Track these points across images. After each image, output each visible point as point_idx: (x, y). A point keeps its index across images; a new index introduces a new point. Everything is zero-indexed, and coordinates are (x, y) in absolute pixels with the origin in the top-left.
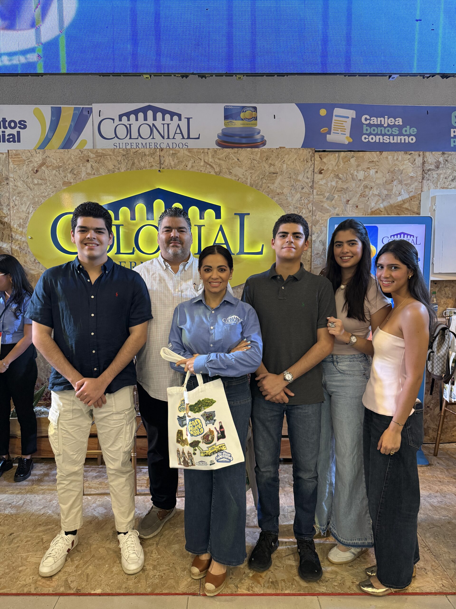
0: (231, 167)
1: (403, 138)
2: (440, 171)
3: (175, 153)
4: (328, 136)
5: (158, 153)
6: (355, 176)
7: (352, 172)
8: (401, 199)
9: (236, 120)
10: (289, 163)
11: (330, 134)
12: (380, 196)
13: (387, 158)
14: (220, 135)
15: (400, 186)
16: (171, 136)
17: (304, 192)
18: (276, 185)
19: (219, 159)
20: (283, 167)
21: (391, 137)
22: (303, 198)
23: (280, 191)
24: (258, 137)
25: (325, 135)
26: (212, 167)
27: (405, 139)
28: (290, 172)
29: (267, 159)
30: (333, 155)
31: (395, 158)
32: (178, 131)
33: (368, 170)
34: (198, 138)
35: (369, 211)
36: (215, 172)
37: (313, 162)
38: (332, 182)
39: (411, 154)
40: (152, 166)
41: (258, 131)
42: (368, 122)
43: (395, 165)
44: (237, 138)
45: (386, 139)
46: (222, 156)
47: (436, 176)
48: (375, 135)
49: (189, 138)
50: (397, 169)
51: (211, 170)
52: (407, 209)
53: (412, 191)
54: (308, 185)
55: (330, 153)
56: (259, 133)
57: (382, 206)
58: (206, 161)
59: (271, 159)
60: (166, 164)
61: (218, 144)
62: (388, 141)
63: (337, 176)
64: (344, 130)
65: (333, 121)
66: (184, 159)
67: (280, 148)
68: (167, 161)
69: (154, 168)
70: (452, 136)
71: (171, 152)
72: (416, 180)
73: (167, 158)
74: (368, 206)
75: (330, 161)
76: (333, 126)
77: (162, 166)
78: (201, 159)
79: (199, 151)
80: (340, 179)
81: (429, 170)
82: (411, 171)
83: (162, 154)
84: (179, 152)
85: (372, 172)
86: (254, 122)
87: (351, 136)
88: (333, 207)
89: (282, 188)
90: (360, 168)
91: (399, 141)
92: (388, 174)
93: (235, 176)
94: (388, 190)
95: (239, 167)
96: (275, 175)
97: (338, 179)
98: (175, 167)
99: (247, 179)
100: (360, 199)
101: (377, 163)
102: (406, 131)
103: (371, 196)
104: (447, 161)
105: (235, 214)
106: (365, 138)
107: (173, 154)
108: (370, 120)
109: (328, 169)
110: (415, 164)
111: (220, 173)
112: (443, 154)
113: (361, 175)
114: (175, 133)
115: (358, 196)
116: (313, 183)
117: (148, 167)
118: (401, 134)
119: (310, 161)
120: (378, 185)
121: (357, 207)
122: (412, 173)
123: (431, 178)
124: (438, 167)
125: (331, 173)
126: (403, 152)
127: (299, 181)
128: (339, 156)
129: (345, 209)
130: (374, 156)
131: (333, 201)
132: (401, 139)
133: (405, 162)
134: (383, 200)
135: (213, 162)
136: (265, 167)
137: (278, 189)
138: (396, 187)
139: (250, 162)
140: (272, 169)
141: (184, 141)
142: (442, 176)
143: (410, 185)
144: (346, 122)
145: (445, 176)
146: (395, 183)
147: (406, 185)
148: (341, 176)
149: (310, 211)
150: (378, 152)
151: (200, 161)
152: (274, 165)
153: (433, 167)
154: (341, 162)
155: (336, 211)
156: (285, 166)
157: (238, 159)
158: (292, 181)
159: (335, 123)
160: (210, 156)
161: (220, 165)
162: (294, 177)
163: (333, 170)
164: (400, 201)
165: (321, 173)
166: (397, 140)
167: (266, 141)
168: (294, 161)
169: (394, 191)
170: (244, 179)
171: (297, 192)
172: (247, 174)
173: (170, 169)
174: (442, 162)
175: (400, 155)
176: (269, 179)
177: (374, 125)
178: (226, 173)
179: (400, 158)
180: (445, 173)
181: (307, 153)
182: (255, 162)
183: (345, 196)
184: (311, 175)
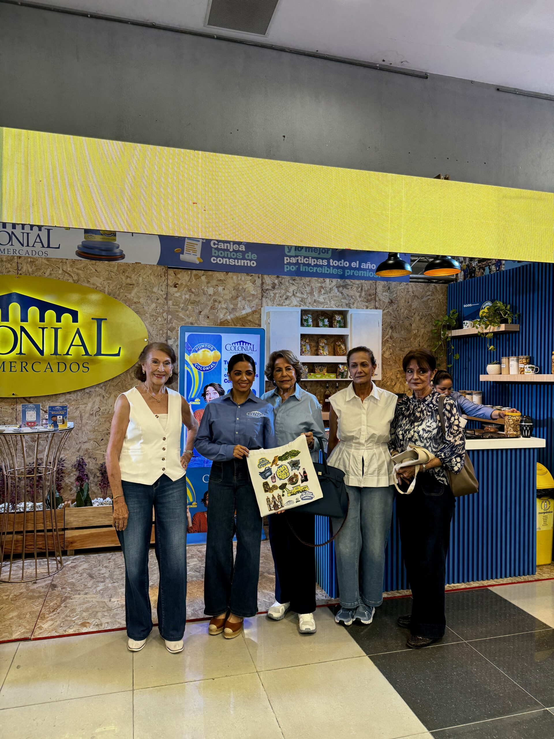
0: (89, 277)
1: (245, 261)
2: (276, 291)
3: (33, 261)
4: (181, 255)
5: (16, 260)
6: (206, 292)
7: (203, 287)
8: (245, 313)
9: (96, 234)
10: (144, 277)
11: (183, 254)
12: (227, 309)
13: (232, 278)
14: (80, 246)
15: (243, 302)
16: (31, 244)
17: (159, 302)
18: (133, 295)
19: (77, 269)
20: (139, 279)
21: (236, 261)
22: (158, 308)
23: (137, 300)
24: (117, 251)
25: (178, 255)
26: (70, 275)
27: (247, 263)
28: (146, 284)
29: (124, 272)
30: (186, 272)
31: (239, 279)
32: (38, 240)
33: (217, 287)
34: (59, 248)
35: (219, 321)
36: (73, 280)
37: (166, 277)
38: (185, 295)
39: (252, 275)
40: (9, 271)
41: (117, 246)
42: (216, 246)
43: (239, 284)
44: (97, 250)
45: (232, 262)
46: (80, 266)
47: (272, 295)
48: (223, 258)
49: (49, 246)
50: (241, 287)
51: (69, 278)
52: (250, 321)
53: (254, 306)
54: (162, 297)
55: (183, 270)
56: (118, 247)
57: (229, 318)
58: (64, 270)
59: (127, 272)
60: (24, 270)
61: (79, 254)
62: (233, 264)
63: (190, 290)
64: (195, 251)
65: (186, 243)
66: (42, 267)
67: (136, 263)
68: (25, 268)
69: (10, 273)
70: (285, 263)
71: (29, 260)
72: (257, 298)
73: (25, 265)
74: (218, 317)
75: (183, 277)
76: (185, 248)
77: (20, 272)
78: (59, 268)
79: (57, 260)
80: (193, 293)
81: (267, 290)
82: (252, 289)
83: (20, 261)
84: (37, 260)
85: (220, 289)
86: (113, 237)
87: (201, 257)
88: (187, 316)
89: (139, 298)
90: (209, 285)
91: (242, 264)
92: (233, 291)
93: (93, 284)
94: (234, 305)
95: (97, 277)
96: (132, 286)
97: (191, 293)
98: (33, 274)
99: (105, 288)
100: (211, 311)
101: (224, 281)
102: (248, 256)
103: (220, 309)
104: (281, 283)
105: (93, 319)
106: (214, 260)
107: (31, 261)
108: (218, 245)
109: (182, 284)
110: (256, 284)
111: (78, 281)
112: (278, 277)
113: (211, 291)
114: (35, 242)
115: (209, 308)
116: (167, 295)
117: (4, 272)
118: (243, 258)
119: (163, 276)
120: (226, 300)
121: (208, 317)
122: (253, 292)
123: (269, 297)
124: (274, 288)
125: (185, 287)
126: (245, 274)
127: (155, 293)
128: (191, 274)
129: (198, 319)
130: (220, 275)
131: (187, 312)
132: (244, 262)
133: (247, 282)
134: (230, 313)
135: (71, 271)
136: (122, 279)
137: (135, 299)
138: (240, 303)
139: (107, 273)
140: (128, 281)
141: (44, 250)
142: (277, 295)
143: (252, 302)
144: (197, 245)
145: (280, 295)
146: (240, 299)
147: (249, 301)
148: (193, 290)
149: (165, 319)
150: (224, 273)
151: (58, 269)
152: (130, 278)
153: (270, 287)
154: (194, 279)
155: (191, 320)
156: (141, 279)
157: (96, 270)
158: (148, 292)
159: (187, 245)
160: (69, 266)
161: (78, 274)
162: (150, 289)
163: (186, 285)
164: (245, 314)
165: (175, 287)
166: (241, 263)
167: (124, 255)
168: (150, 276)
169: (239, 305)
170: (102, 288)
171: (153, 302)
172: (105, 284)
173: (28, 275)
174: (277, 284)
175: (243, 277)
176: (126, 289)
177: (221, 249)
178: (84, 281)
179: (243, 279)
180: (280, 293)
181: (161, 269)
182: (113, 274)
183: (197, 307)
184: (165, 288)
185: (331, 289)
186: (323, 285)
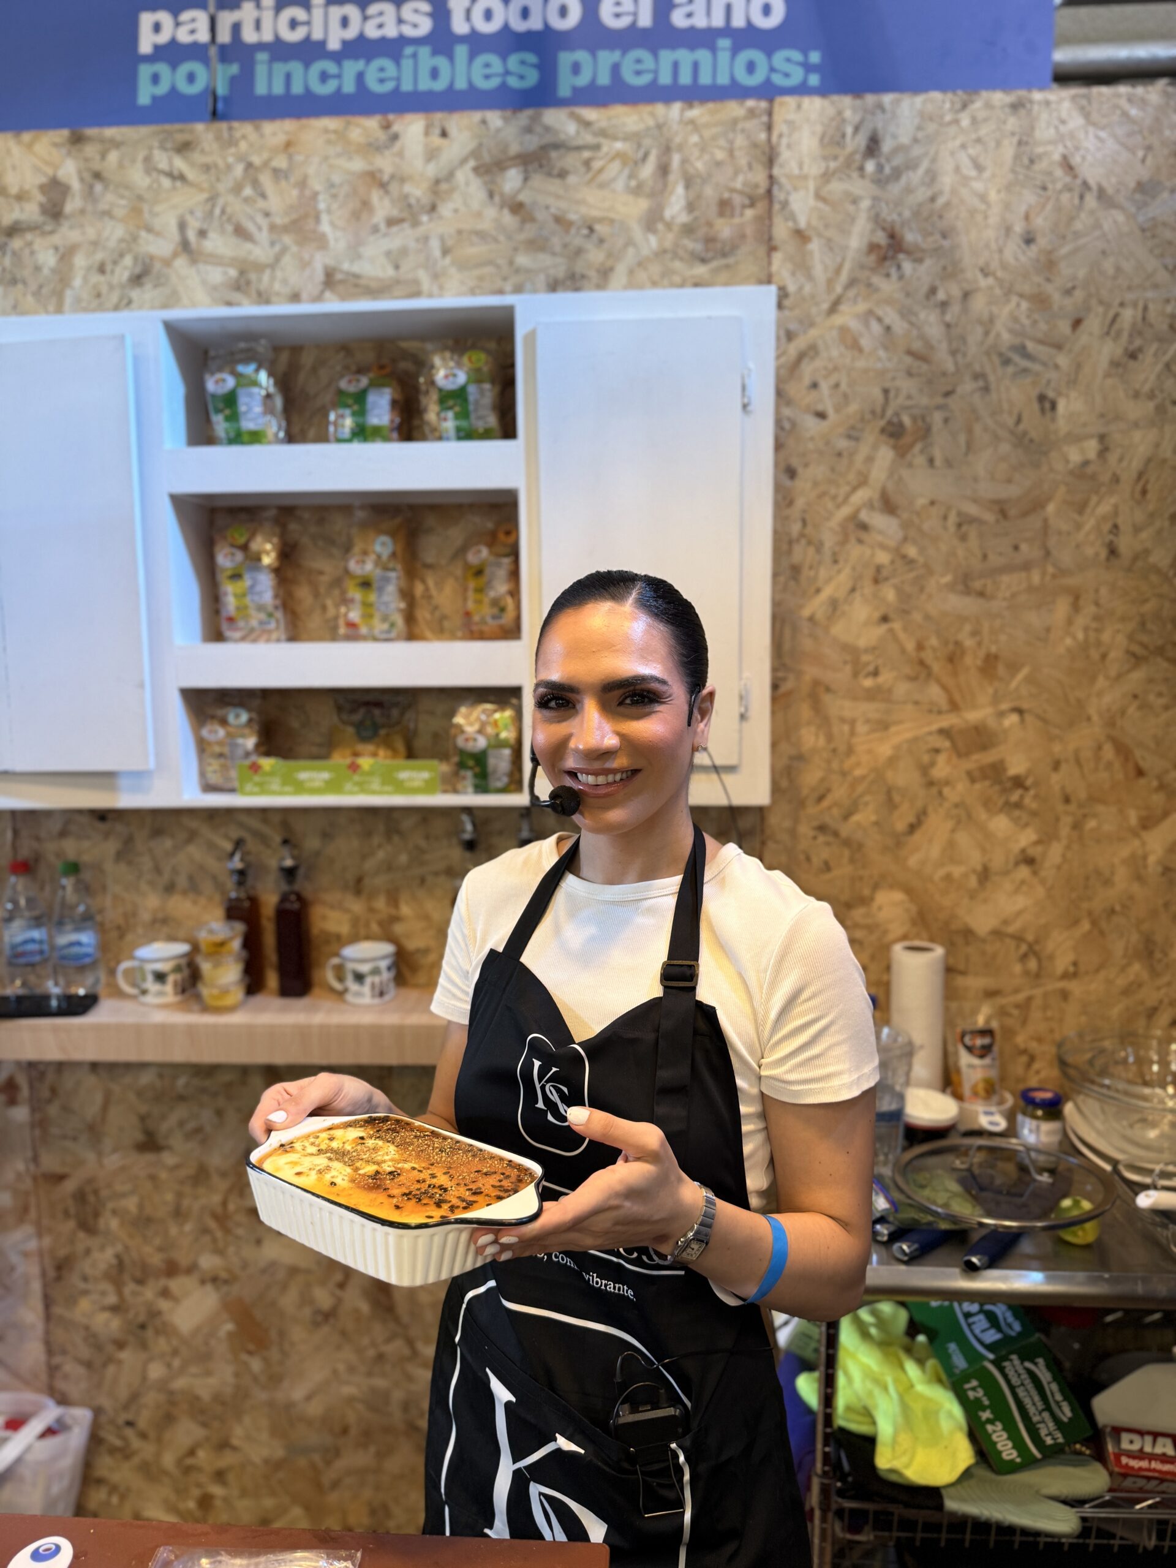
2: (67, 234)
47: (48, 259)
81: (14, 230)
104: (97, 176)
112: (77, 140)
123: (26, 273)
142: (80, 261)
145: (99, 256)
153: (30, 212)
174: (76, 185)
180: (94, 243)
185: (441, 187)
186: (385, 164)
